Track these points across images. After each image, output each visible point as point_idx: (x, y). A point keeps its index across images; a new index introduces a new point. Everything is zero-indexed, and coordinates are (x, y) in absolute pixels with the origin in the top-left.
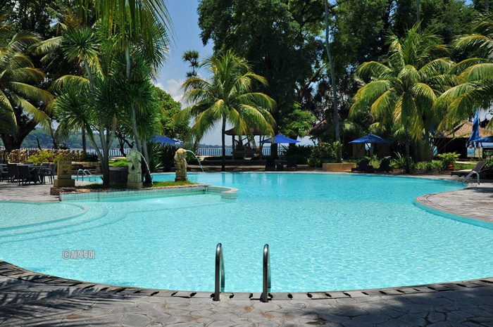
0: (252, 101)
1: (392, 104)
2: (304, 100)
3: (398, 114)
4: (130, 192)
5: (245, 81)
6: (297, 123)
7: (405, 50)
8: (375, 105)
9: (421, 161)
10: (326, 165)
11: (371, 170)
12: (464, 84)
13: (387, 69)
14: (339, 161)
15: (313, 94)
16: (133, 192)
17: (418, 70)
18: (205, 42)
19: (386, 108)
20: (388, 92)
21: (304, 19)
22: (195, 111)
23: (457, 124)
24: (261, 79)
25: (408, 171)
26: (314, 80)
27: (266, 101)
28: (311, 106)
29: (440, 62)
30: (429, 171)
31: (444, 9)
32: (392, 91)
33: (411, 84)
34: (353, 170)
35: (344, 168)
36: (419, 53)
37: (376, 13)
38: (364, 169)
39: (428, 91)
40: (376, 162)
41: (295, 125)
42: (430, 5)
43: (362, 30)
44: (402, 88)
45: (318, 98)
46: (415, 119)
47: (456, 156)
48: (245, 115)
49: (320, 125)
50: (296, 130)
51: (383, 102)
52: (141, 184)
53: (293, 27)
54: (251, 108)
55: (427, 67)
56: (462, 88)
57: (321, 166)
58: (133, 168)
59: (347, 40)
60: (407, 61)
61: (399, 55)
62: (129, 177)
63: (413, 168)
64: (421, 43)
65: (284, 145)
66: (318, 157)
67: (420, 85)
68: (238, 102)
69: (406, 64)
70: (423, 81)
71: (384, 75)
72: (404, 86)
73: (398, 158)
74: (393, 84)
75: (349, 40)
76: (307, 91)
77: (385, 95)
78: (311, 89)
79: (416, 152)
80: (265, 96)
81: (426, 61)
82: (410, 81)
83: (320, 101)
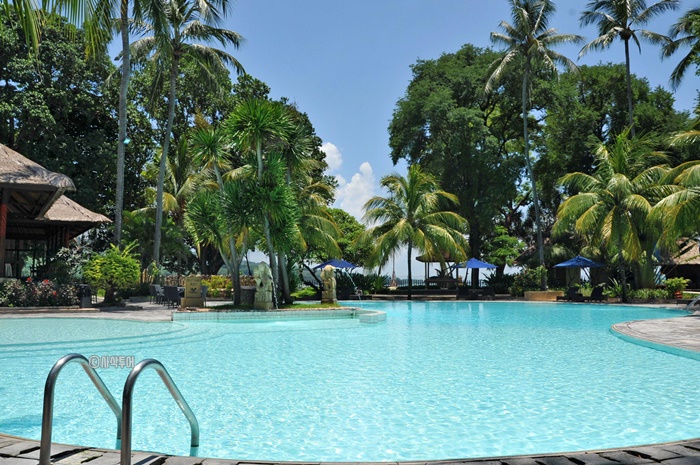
0: (441, 221)
1: (600, 220)
2: (513, 226)
3: (607, 231)
4: (256, 313)
5: (430, 198)
6: (503, 250)
7: (615, 159)
8: (580, 221)
9: (641, 287)
10: (529, 293)
11: (580, 299)
12: (684, 191)
13: (595, 181)
14: (543, 289)
15: (523, 219)
16: (260, 313)
17: (631, 180)
18: (395, 162)
19: (594, 224)
20: (596, 205)
21: (506, 136)
22: (379, 231)
23: (684, 245)
24: (452, 197)
25: (625, 299)
26: (523, 203)
27: (456, 221)
28: (521, 232)
29: (656, 170)
30: (651, 300)
31: (665, 121)
32: (601, 205)
33: (623, 196)
34: (559, 298)
35: (549, 296)
36: (632, 161)
37: (587, 127)
38: (574, 297)
39: (643, 203)
40: (588, 290)
41: (501, 252)
42: (649, 117)
43: (571, 145)
44: (613, 202)
45: (529, 224)
46: (629, 237)
47: (685, 281)
48: (432, 236)
49: (528, 251)
50: (503, 258)
51: (589, 216)
52: (271, 304)
53: (490, 142)
54: (439, 228)
55: (642, 176)
56: (683, 195)
57: (523, 295)
58: (261, 285)
59: (555, 156)
60: (617, 170)
61: (606, 164)
62: (257, 295)
63: (632, 296)
64: (633, 151)
65: (485, 273)
66: (521, 285)
67: (633, 197)
68: (425, 222)
69: (615, 172)
70: (639, 193)
71: (591, 188)
72: (616, 199)
73: (613, 285)
74: (602, 197)
75: (559, 157)
76: (516, 216)
77: (591, 209)
78: (520, 214)
79: (636, 279)
80: (456, 215)
81: (639, 170)
82: (621, 192)
83: (531, 226)
